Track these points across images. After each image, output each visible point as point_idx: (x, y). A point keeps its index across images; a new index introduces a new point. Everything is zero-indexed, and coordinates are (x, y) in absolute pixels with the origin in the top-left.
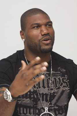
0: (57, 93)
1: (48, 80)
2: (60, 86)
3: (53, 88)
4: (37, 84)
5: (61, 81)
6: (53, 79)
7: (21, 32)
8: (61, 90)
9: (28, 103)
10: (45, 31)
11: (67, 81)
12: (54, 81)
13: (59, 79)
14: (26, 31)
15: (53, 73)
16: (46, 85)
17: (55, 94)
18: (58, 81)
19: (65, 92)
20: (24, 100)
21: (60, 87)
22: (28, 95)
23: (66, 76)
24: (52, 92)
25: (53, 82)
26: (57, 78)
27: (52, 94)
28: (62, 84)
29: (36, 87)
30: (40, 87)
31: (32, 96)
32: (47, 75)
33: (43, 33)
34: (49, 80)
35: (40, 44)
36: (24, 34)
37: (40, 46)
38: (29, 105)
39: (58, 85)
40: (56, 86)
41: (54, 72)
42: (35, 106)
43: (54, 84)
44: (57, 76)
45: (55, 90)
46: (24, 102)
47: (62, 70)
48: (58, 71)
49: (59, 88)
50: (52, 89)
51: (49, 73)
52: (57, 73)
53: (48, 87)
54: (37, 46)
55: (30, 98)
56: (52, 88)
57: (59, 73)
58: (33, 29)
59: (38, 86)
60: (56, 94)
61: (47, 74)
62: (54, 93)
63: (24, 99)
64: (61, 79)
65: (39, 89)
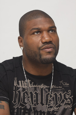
0: (57, 112)
1: (47, 95)
2: (61, 103)
3: (53, 105)
4: (35, 100)
5: (63, 97)
6: (53, 94)
7: (19, 38)
8: (61, 108)
11: (71, 98)
12: (54, 97)
13: (60, 95)
15: (54, 88)
17: (55, 113)
18: (59, 98)
19: (67, 110)
22: (22, 113)
23: (70, 91)
24: (52, 110)
25: (53, 98)
26: (58, 94)
27: (51, 113)
29: (34, 103)
30: (37, 104)
36: (23, 41)
39: (58, 103)
40: (57, 103)
41: (55, 87)
43: (54, 101)
44: (58, 91)
45: (55, 108)
47: (64, 85)
48: (60, 86)
49: (60, 106)
50: (51, 107)
51: (48, 87)
52: (58, 87)
56: (51, 105)
59: (36, 103)
61: (46, 88)
62: (54, 111)
64: (63, 95)
65: (37, 106)
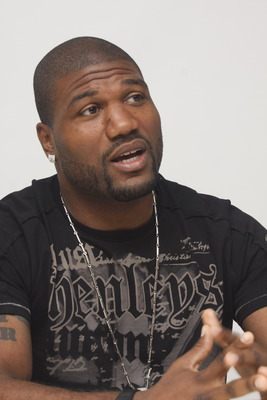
0: (180, 332)
1: (146, 285)
2: (191, 304)
3: (166, 314)
4: (112, 302)
5: (195, 288)
6: (164, 281)
7: (39, 129)
8: (193, 320)
9: (81, 373)
10: (122, 124)
11: (216, 287)
12: (168, 290)
13: (187, 279)
14: (56, 125)
15: (164, 262)
16: (140, 305)
17: (175, 336)
18: (182, 289)
20: (66, 365)
21: (191, 309)
22: (81, 345)
23: (213, 267)
24: (164, 327)
25: (166, 293)
26: (179, 278)
27: (162, 336)
28: (197, 299)
29: (110, 312)
30: (120, 313)
31: (94, 347)
32: (144, 270)
33: (113, 132)
34: (150, 286)
35: (105, 171)
36: (52, 137)
37: (109, 181)
38: (84, 379)
39: (182, 305)
40: (178, 308)
41: (167, 258)
42: (104, 381)
43: (169, 301)
44: (177, 270)
45: (174, 321)
46: (68, 369)
47: (195, 249)
48: (183, 252)
49: (187, 314)
50: (162, 319)
51: (149, 260)
52: (177, 258)
53: (149, 311)
54: (96, 181)
55: (87, 354)
56: (162, 313)
57: (188, 257)
58: (77, 120)
59: (114, 310)
60: (176, 334)
61: (142, 264)
62: (170, 331)
63: (67, 360)
64: (194, 280)
65: (119, 319)
